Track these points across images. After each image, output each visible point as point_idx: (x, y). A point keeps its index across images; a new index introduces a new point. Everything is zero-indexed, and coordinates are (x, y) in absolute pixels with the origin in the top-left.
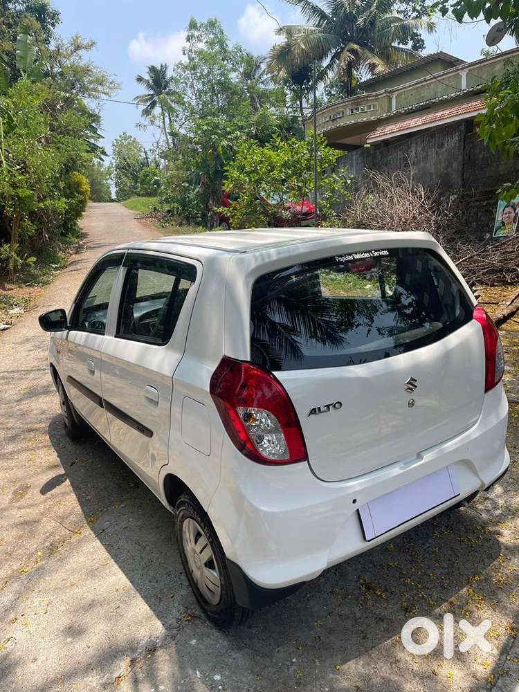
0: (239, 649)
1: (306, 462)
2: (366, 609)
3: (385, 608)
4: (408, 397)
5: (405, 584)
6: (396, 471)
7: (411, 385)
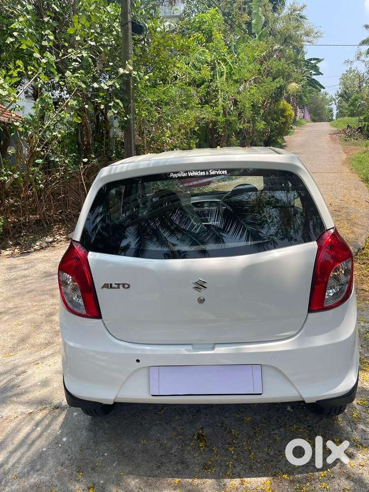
0: (90, 430)
1: (101, 320)
2: (182, 450)
3: (194, 457)
4: (197, 294)
5: (227, 450)
6: (183, 350)
7: (200, 286)
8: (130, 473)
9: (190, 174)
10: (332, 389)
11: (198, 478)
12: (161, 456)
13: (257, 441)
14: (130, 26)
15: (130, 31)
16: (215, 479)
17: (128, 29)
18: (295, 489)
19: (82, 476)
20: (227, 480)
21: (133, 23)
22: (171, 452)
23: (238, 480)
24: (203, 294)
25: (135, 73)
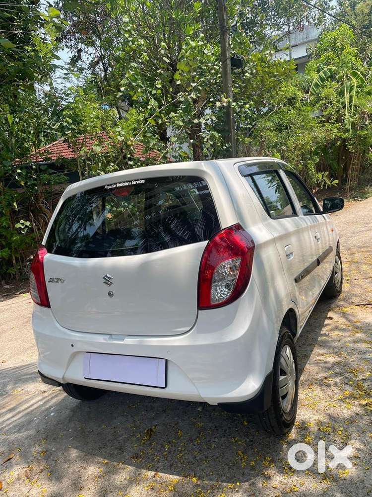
1: (50, 309)
2: (128, 439)
3: (133, 447)
4: (107, 289)
7: (107, 281)
8: (76, 448)
9: (119, 185)
10: (228, 393)
11: (123, 464)
12: (109, 440)
13: (194, 445)
14: (229, 62)
15: (229, 66)
16: (136, 467)
17: (227, 65)
18: (195, 493)
19: (45, 443)
20: (144, 471)
21: (232, 59)
22: (118, 439)
23: (153, 473)
24: (111, 289)
25: (234, 104)
